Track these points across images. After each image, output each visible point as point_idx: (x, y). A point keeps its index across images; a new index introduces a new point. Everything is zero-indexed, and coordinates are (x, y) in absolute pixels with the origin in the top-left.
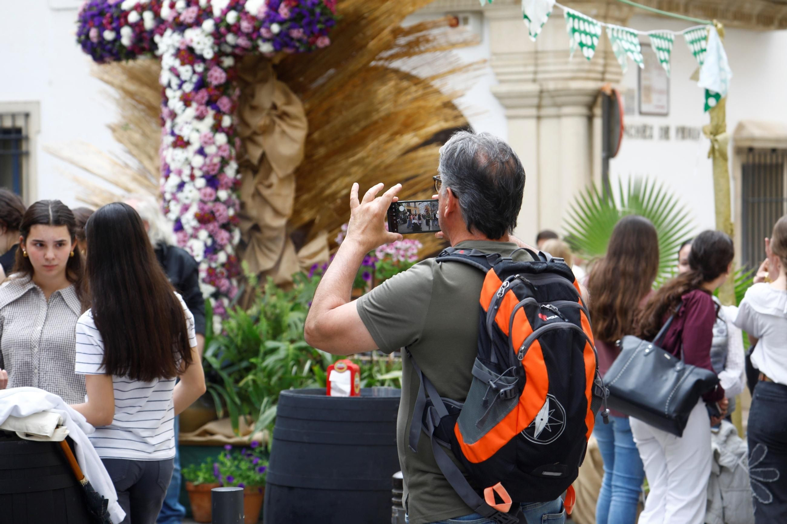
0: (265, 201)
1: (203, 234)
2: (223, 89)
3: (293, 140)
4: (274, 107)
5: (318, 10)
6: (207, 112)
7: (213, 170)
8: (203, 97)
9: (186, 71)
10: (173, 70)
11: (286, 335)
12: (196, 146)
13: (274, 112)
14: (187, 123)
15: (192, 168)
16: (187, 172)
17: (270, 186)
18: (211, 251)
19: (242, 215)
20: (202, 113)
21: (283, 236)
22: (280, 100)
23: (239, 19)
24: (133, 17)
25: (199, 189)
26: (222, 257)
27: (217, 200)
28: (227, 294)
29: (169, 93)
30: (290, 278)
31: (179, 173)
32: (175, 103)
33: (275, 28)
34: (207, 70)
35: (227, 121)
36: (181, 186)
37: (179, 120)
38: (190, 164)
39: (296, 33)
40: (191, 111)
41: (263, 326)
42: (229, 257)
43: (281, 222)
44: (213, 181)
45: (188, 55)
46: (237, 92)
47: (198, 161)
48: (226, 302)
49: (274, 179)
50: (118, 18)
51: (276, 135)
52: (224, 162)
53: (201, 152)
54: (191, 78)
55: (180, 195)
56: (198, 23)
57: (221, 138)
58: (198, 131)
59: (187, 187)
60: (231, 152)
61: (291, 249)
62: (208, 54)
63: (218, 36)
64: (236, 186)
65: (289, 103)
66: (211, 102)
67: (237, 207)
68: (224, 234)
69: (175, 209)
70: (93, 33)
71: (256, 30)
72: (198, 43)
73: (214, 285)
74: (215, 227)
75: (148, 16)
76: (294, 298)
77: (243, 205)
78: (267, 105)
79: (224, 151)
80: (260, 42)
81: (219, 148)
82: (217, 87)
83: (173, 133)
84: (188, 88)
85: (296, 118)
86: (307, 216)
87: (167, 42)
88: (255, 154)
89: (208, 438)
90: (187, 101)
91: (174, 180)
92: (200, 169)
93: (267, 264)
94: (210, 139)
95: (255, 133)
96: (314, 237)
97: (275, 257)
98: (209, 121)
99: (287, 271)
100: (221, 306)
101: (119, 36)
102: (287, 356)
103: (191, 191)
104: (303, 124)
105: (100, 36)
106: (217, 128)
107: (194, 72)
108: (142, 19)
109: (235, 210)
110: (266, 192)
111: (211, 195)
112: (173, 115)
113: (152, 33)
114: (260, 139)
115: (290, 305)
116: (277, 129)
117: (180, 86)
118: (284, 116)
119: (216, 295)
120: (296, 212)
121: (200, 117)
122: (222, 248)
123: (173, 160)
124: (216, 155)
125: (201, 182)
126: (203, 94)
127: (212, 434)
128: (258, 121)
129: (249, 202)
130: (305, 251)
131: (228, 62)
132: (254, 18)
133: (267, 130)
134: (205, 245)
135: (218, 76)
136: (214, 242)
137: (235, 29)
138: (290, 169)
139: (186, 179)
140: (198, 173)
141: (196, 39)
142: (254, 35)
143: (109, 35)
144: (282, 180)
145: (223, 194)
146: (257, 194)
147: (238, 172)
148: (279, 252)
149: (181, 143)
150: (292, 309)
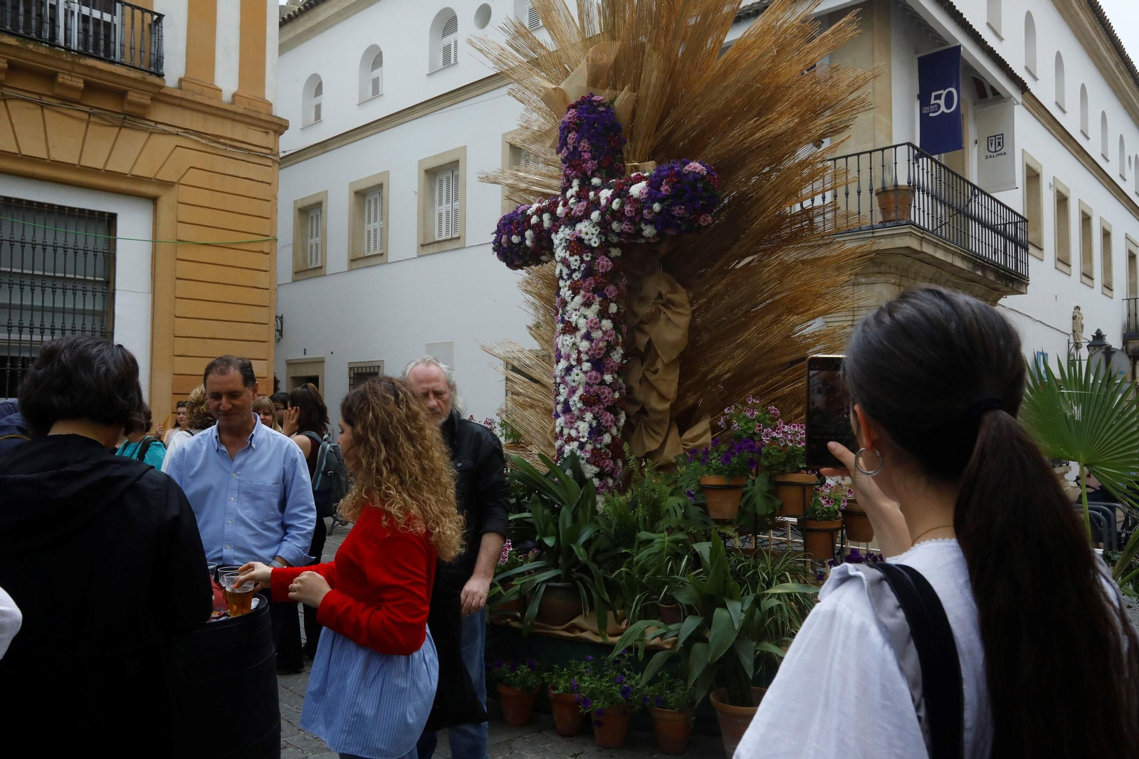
0: (652, 387)
1: (589, 416)
2: (611, 276)
3: (677, 326)
4: (660, 296)
5: (700, 185)
6: (594, 298)
7: (599, 354)
8: (590, 284)
9: (574, 261)
10: (565, 262)
11: (663, 524)
12: (583, 331)
13: (660, 301)
14: (576, 310)
15: (579, 353)
16: (574, 356)
17: (656, 372)
18: (596, 432)
19: (628, 398)
20: (588, 298)
21: (668, 419)
22: (664, 289)
23: (622, 206)
24: (534, 220)
25: (586, 373)
26: (607, 438)
27: (603, 383)
28: (611, 474)
29: (561, 283)
30: (674, 461)
31: (568, 357)
32: (566, 293)
33: (657, 207)
34: (593, 259)
35: (613, 308)
36: (569, 370)
37: (569, 308)
38: (578, 349)
39: (678, 211)
40: (579, 299)
41: (641, 512)
42: (613, 438)
43: (666, 406)
44: (599, 364)
45: (577, 245)
46: (624, 281)
47: (584, 345)
48: (610, 482)
49: (659, 365)
50: (523, 223)
51: (662, 322)
52: (610, 347)
53: (587, 337)
54: (579, 267)
55: (568, 378)
56: (586, 215)
57: (607, 324)
58: (585, 317)
59: (575, 371)
60: (617, 337)
61: (675, 431)
62: (595, 242)
63: (604, 225)
64: (621, 371)
65: (674, 291)
66: (598, 290)
67: (624, 391)
68: (610, 417)
69: (563, 391)
70: (504, 239)
71: (639, 212)
72: (587, 234)
73: (598, 466)
74: (600, 409)
75: (546, 217)
76: (676, 481)
77: (630, 390)
78: (654, 295)
79: (610, 336)
80: (643, 226)
81: (605, 333)
82: (604, 275)
83: (563, 321)
84: (576, 276)
85: (681, 306)
86: (690, 400)
87: (561, 237)
88: (642, 341)
89: (579, 634)
90: (575, 290)
91: (563, 364)
92: (587, 353)
93: (652, 446)
94: (596, 324)
95: (642, 322)
96: (697, 421)
97: (661, 440)
98: (595, 307)
99: (670, 453)
100: (605, 485)
101: (524, 238)
102: (662, 551)
103: (577, 375)
104: (687, 311)
105: (509, 241)
106: (603, 314)
107: (582, 261)
108: (542, 221)
109: (621, 394)
110: (652, 378)
111: (596, 378)
112: (564, 303)
113: (549, 232)
114: (646, 327)
115: (669, 490)
116: (662, 316)
117: (570, 276)
118: (669, 304)
119: (599, 475)
120: (680, 396)
121: (587, 304)
122: (607, 430)
123: (563, 345)
124: (601, 339)
125: (586, 366)
126: (590, 280)
127: (583, 630)
128: (645, 310)
129: (636, 386)
130: (688, 435)
131: (615, 252)
132: (636, 200)
133: (653, 318)
134: (591, 426)
135: (604, 264)
136: (599, 424)
137: (618, 215)
138: (675, 355)
139: (574, 363)
140: (584, 357)
141: (584, 230)
142: (637, 219)
143: (515, 239)
144: (667, 366)
145: (608, 378)
146: (644, 380)
147: (624, 356)
148: (664, 434)
149: (570, 329)
150: (672, 494)
